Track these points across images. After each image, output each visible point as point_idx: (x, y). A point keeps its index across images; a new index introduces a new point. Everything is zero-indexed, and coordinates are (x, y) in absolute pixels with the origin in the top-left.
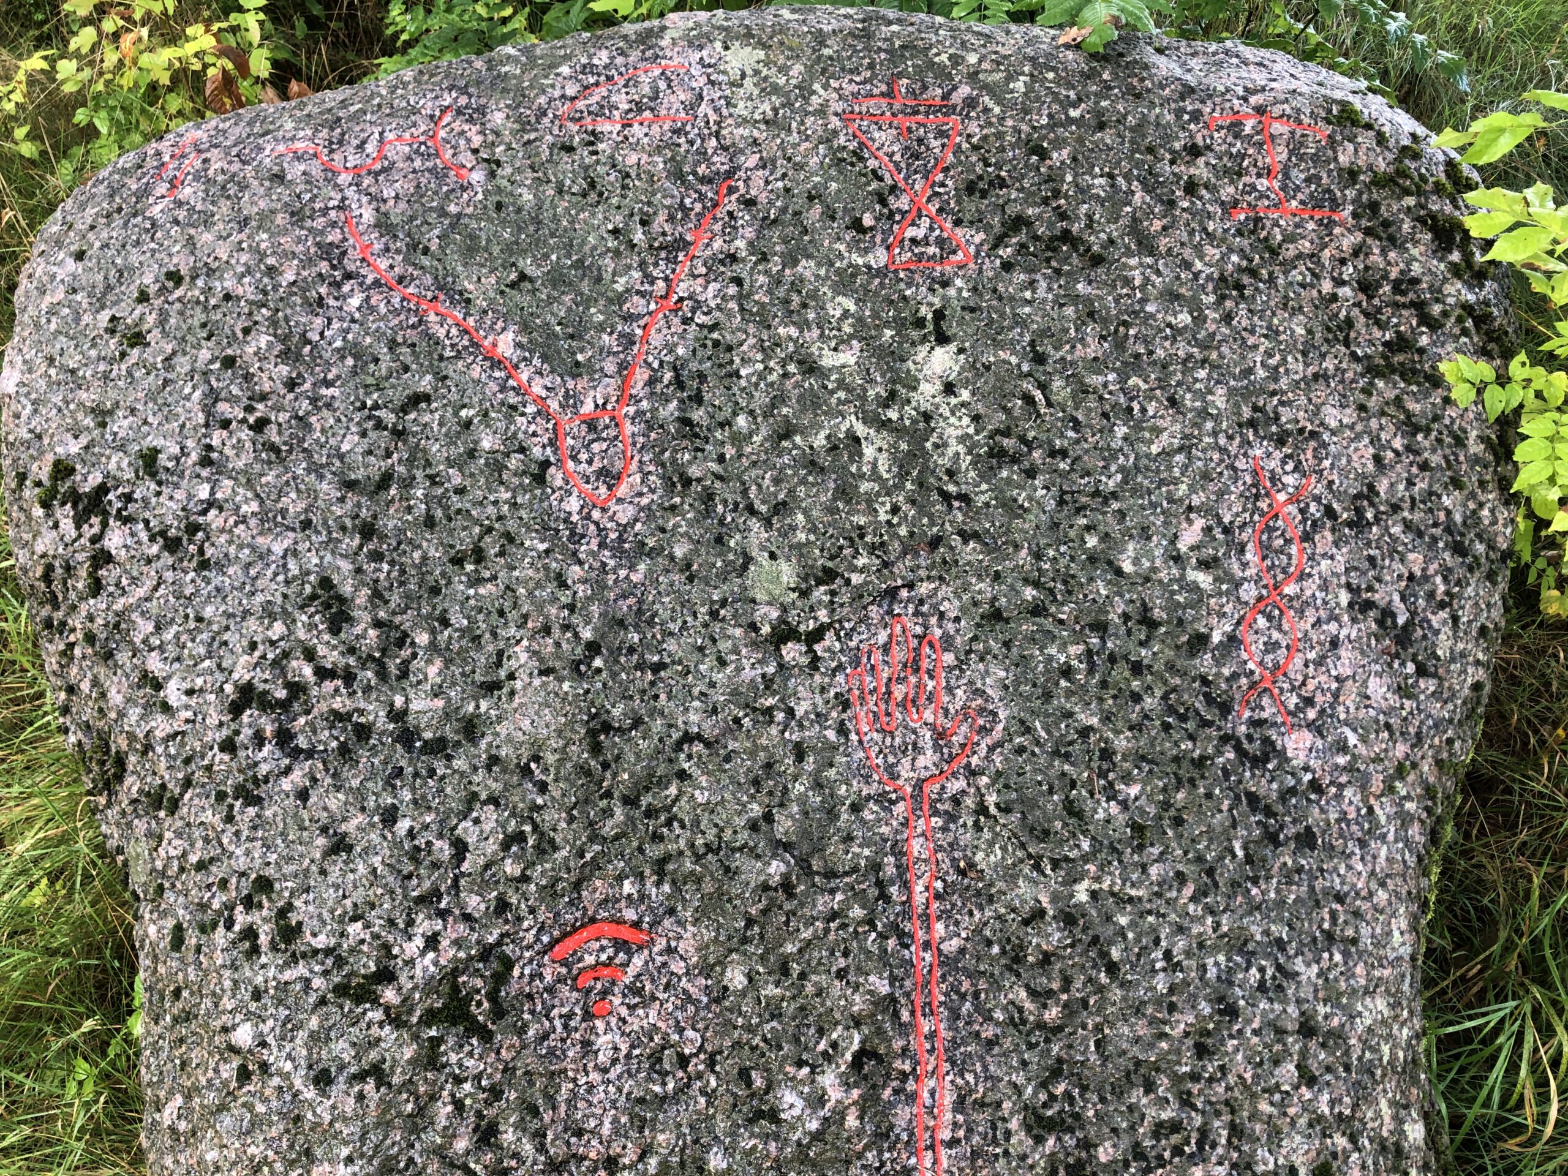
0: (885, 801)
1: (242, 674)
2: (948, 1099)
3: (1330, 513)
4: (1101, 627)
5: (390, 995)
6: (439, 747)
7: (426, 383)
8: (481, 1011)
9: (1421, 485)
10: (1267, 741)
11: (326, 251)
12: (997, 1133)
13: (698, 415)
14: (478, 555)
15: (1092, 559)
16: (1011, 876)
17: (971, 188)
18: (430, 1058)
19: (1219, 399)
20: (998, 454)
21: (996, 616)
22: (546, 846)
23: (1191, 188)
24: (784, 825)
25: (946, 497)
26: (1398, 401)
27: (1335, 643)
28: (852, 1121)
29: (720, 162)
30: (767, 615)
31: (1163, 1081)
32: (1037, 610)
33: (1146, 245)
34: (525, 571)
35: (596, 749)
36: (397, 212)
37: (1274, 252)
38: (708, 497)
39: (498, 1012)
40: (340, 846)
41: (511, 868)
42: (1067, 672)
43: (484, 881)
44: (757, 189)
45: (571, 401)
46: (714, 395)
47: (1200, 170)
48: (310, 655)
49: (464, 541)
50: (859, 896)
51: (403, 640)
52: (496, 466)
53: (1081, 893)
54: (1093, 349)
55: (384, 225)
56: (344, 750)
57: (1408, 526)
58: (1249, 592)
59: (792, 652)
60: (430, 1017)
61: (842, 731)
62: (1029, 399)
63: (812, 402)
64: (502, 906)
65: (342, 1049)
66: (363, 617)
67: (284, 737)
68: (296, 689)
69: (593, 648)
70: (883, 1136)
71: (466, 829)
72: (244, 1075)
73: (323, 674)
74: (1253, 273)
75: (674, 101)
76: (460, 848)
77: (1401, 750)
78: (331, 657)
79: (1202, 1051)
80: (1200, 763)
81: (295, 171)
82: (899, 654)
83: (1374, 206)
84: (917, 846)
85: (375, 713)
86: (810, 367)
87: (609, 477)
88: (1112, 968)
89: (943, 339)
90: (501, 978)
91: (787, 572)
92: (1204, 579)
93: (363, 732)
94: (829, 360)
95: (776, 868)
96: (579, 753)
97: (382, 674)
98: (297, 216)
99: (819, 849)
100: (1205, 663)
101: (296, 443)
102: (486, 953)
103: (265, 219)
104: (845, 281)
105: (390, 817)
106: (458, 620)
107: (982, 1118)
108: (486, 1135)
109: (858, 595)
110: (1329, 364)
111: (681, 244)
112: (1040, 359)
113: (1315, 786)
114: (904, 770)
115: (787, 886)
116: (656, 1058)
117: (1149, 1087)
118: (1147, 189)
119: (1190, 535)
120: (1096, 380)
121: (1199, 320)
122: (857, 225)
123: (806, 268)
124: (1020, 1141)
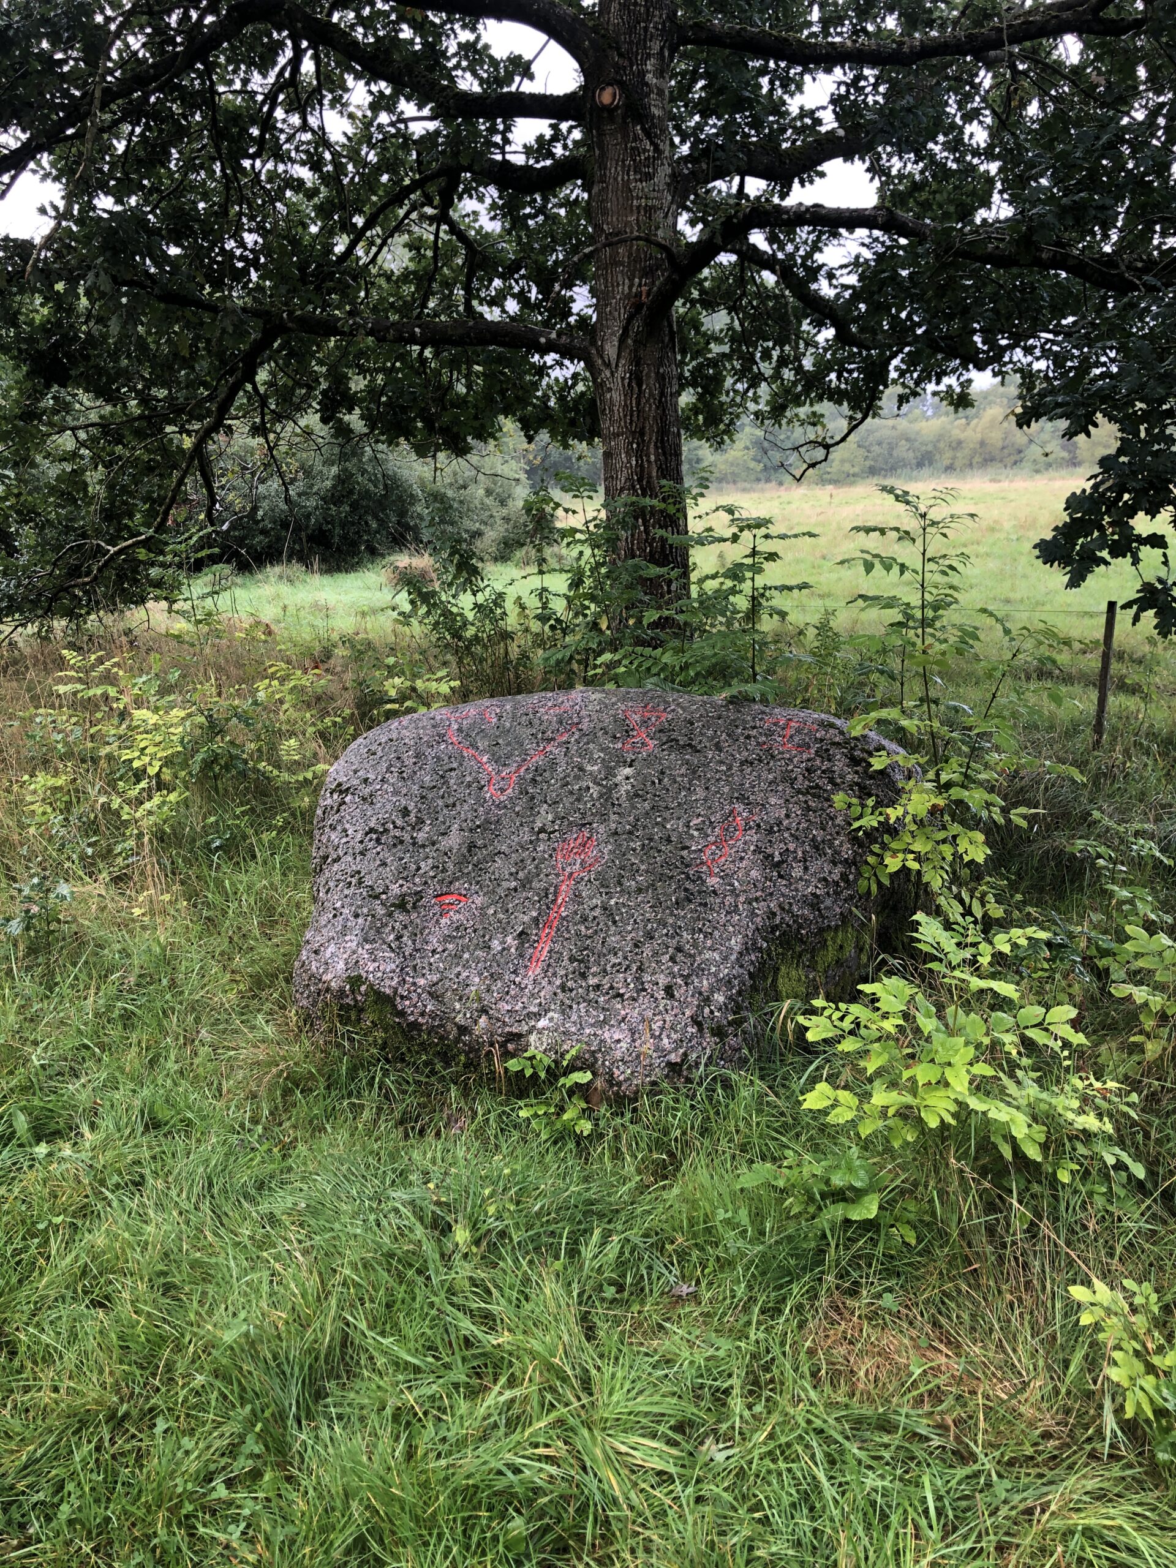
0: (558, 875)
1: (372, 825)
2: (547, 949)
3: (758, 826)
4: (651, 840)
5: (384, 897)
6: (423, 846)
7: (455, 765)
8: (409, 906)
9: (804, 825)
10: (700, 878)
11: (439, 735)
12: (559, 960)
13: (538, 778)
14: (454, 805)
15: (657, 824)
16: (591, 898)
17: (661, 731)
18: (390, 915)
19: (726, 789)
20: (637, 795)
21: (616, 833)
22: (444, 870)
23: (748, 737)
24: (521, 875)
25: (613, 804)
26: (806, 802)
27: (742, 858)
28: (513, 950)
29: (576, 720)
30: (539, 824)
31: (620, 954)
32: (630, 833)
33: (718, 747)
34: (466, 807)
35: (469, 851)
36: (465, 727)
37: (773, 757)
38: (533, 798)
39: (415, 907)
40: (384, 864)
41: (432, 874)
42: (634, 850)
43: (422, 876)
44: (585, 726)
45: (499, 772)
46: (547, 774)
47: (754, 732)
48: (394, 823)
49: (451, 801)
50: (538, 894)
51: (423, 822)
52: (469, 786)
53: (612, 902)
54: (683, 771)
55: (460, 730)
56: (395, 845)
57: (792, 835)
58: (712, 839)
59: (542, 836)
60: (393, 905)
61: (551, 856)
62: (653, 783)
63: (577, 778)
64: (426, 883)
65: (365, 910)
66: (412, 815)
67: (378, 840)
68: (386, 831)
69: (478, 827)
70: (521, 956)
71: (423, 864)
72: (335, 916)
73: (395, 827)
74: (760, 761)
75: (567, 705)
76: (419, 868)
77: (759, 894)
78: (399, 823)
79: (636, 946)
80: (671, 877)
81: (438, 718)
82: (580, 841)
83: (827, 750)
84: (564, 887)
85: (407, 837)
86: (581, 769)
87: (502, 790)
88: (614, 922)
89: (630, 766)
90: (418, 900)
91: (550, 817)
92: (696, 833)
93: (402, 842)
94: (589, 768)
95: (514, 884)
96: (464, 851)
97: (413, 828)
98: (434, 727)
99: (531, 882)
100: (685, 853)
101: (411, 778)
102: (416, 893)
103: (423, 728)
104: (602, 750)
105: (401, 859)
106: (441, 819)
107: (555, 956)
108: (399, 938)
109: (571, 823)
110: (780, 788)
111: (553, 739)
112: (663, 773)
113: (714, 892)
114: (568, 870)
115: (515, 890)
116: (457, 928)
117: (615, 954)
118: (729, 735)
119: (696, 821)
120: (679, 779)
121: (730, 768)
122: (615, 737)
123: (591, 746)
124: (566, 962)
